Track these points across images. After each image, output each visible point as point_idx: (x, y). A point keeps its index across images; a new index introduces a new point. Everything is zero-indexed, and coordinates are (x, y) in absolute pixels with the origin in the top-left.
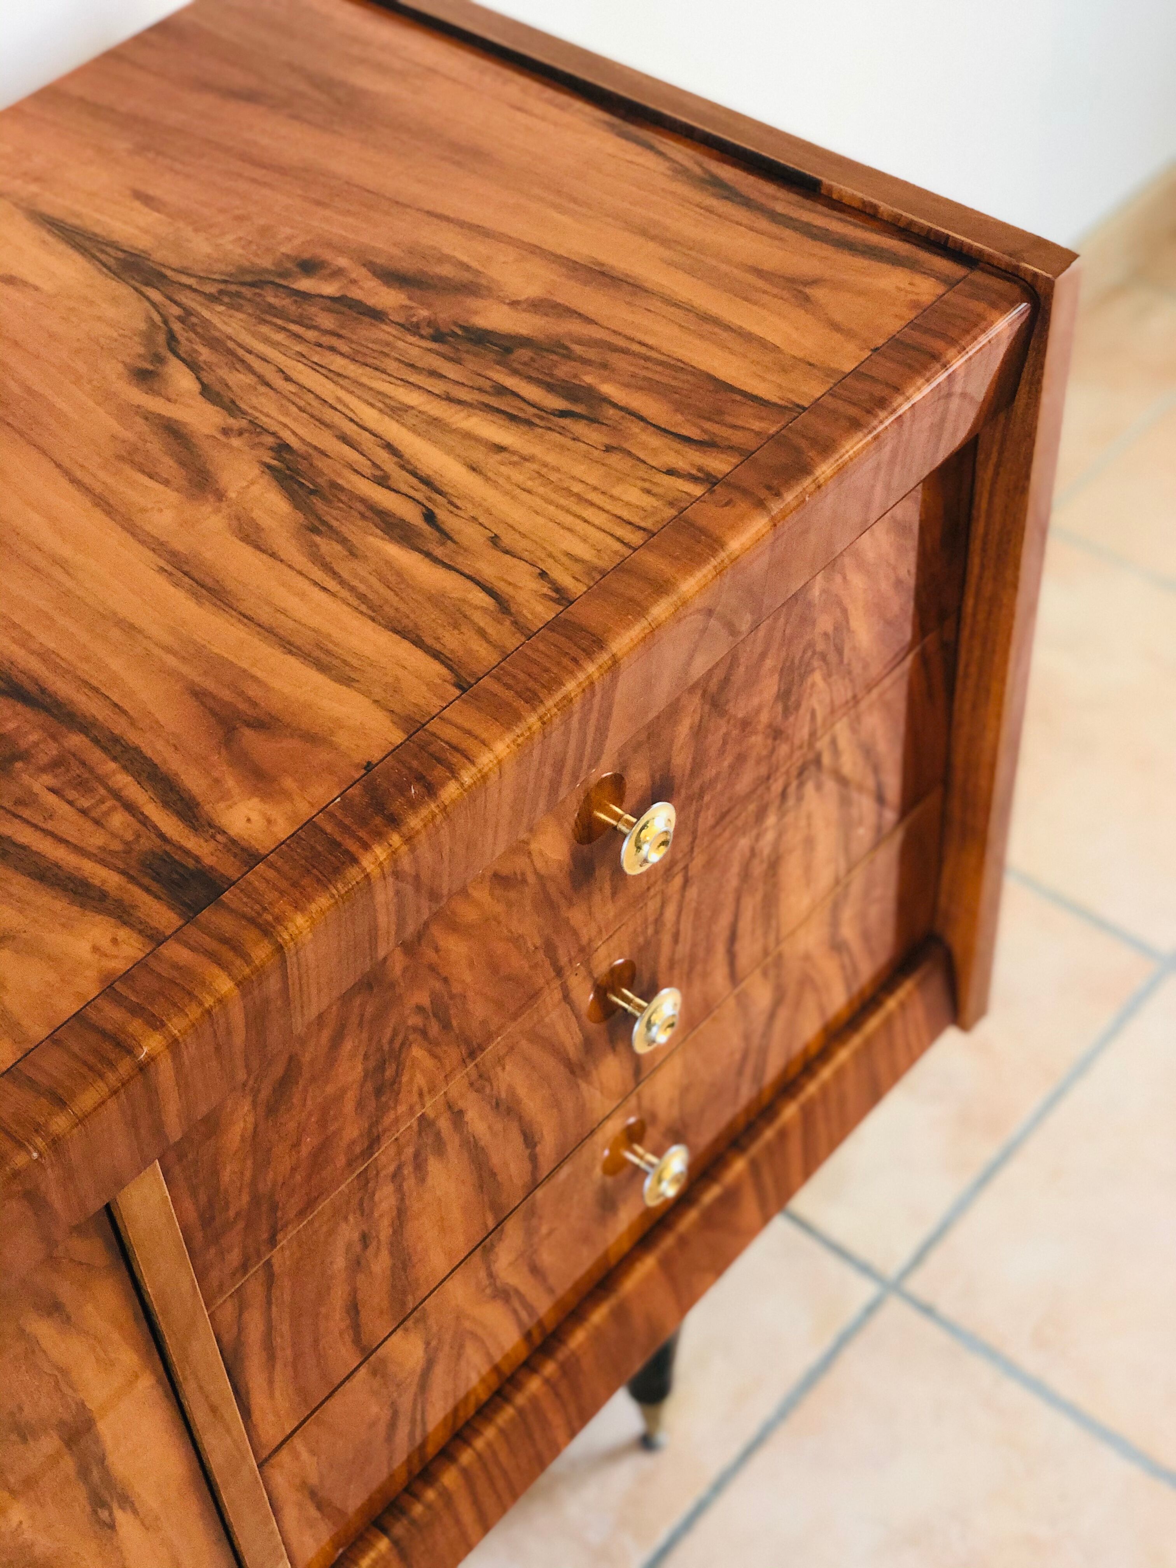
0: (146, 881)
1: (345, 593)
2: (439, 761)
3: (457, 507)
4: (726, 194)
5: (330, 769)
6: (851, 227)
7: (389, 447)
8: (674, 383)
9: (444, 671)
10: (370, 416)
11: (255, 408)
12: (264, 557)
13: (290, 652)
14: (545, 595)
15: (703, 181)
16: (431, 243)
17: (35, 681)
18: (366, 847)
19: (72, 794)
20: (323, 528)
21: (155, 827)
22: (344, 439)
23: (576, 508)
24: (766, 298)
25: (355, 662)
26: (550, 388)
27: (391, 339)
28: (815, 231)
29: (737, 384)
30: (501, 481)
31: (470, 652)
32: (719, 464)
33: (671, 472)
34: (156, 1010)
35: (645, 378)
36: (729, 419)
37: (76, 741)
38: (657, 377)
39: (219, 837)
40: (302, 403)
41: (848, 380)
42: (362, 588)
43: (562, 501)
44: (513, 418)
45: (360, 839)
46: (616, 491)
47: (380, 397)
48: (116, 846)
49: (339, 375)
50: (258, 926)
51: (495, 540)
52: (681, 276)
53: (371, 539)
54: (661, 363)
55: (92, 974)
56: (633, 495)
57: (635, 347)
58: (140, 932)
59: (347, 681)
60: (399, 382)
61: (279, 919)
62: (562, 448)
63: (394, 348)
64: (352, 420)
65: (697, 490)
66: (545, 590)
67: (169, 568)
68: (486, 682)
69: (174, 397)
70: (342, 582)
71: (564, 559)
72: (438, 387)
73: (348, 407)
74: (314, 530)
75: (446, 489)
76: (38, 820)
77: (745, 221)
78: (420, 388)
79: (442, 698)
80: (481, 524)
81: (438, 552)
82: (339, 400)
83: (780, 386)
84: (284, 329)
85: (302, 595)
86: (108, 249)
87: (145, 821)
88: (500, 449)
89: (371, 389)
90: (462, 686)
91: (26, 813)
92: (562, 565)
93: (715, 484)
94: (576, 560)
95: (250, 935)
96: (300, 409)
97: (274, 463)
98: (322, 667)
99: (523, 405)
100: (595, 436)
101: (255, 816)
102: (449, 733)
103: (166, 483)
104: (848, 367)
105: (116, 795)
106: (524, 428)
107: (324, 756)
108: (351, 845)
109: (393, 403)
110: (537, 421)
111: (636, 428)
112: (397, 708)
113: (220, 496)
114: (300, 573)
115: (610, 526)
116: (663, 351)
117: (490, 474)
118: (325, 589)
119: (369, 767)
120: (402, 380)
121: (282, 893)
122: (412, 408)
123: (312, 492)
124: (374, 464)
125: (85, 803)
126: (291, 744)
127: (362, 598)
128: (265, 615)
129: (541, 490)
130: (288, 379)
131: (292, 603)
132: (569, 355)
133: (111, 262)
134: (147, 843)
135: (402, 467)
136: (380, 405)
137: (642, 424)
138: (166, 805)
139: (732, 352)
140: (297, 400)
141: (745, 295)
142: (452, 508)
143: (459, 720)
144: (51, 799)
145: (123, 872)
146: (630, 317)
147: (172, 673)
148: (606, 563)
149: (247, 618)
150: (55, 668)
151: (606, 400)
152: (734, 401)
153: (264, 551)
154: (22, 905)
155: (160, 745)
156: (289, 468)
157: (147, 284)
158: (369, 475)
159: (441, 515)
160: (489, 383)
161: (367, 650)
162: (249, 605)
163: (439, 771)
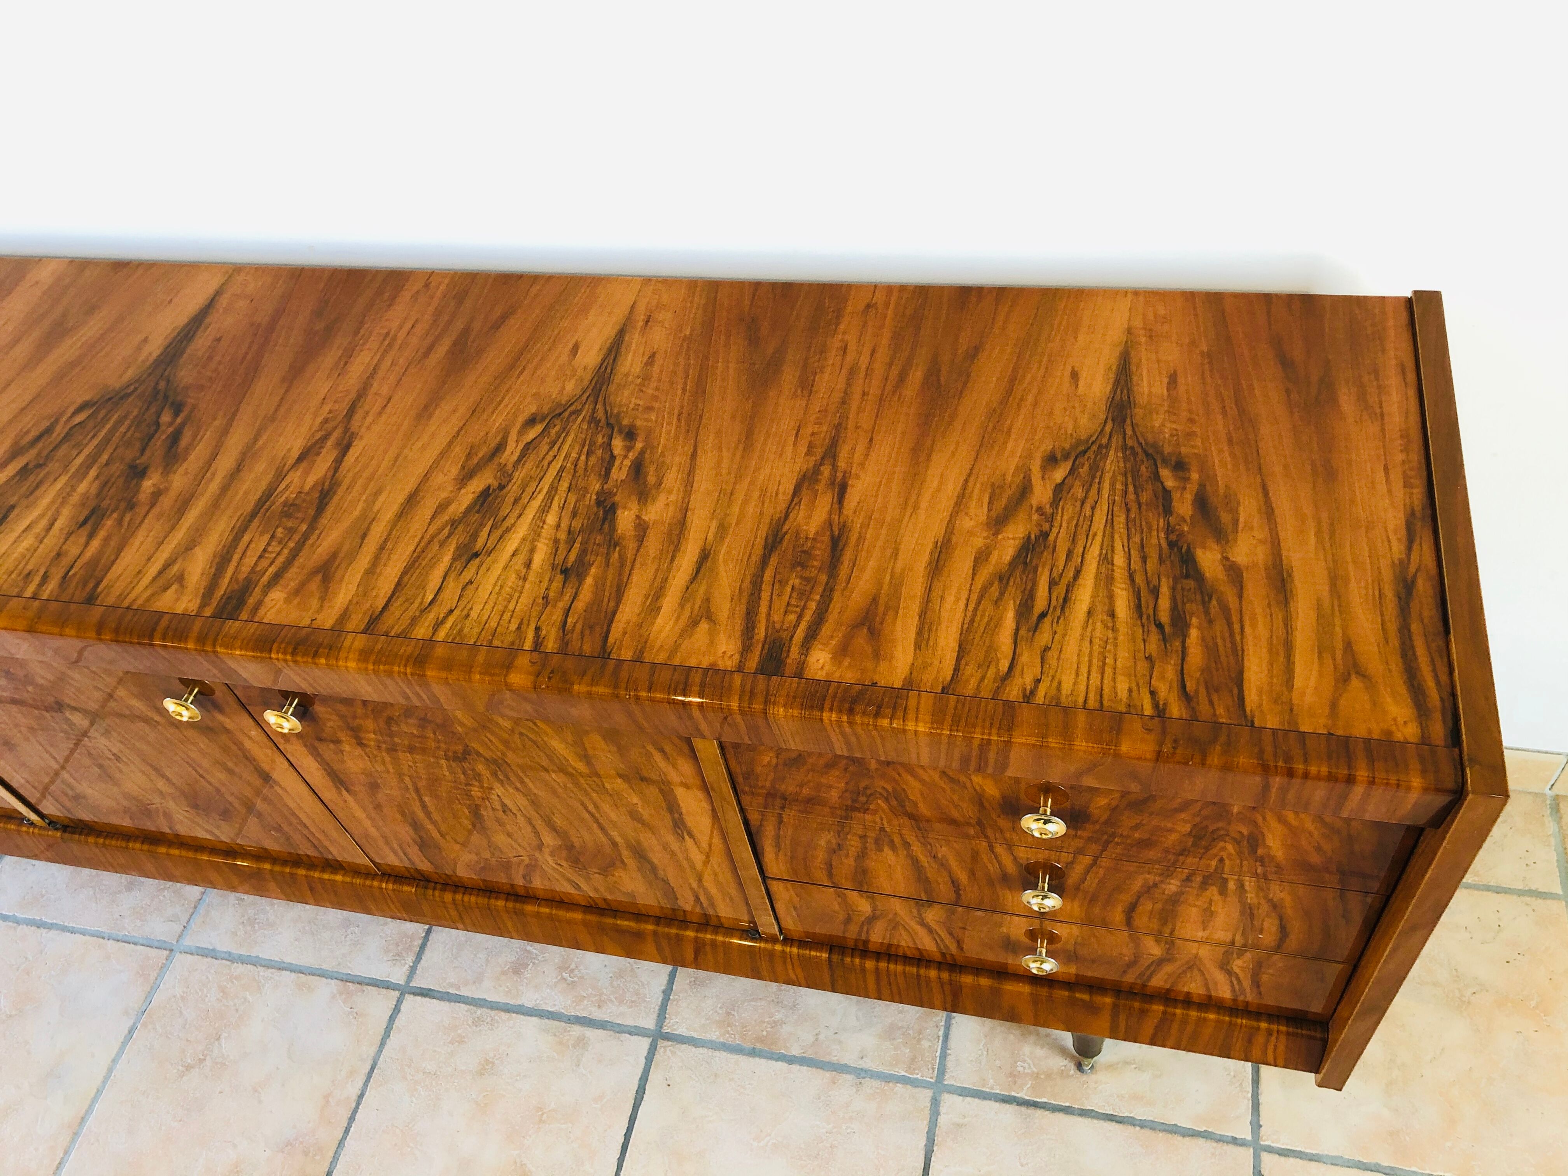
0: (767, 646)
1: (969, 614)
2: (894, 708)
3: (1058, 622)
4: (1403, 596)
5: (864, 671)
6: (1430, 668)
7: (1078, 573)
8: (1223, 658)
9: (949, 678)
10: (1094, 552)
11: (1063, 509)
12: (971, 571)
13: (920, 617)
14: (1025, 689)
15: (1405, 580)
16: (1241, 500)
17: (846, 543)
18: (831, 710)
19: (795, 595)
20: (1005, 582)
21: (795, 632)
22: (1069, 554)
23: (1094, 669)
24: (1329, 661)
25: (931, 643)
26: (1174, 608)
27: (1155, 527)
28: (1410, 653)
29: (1246, 685)
30: (1090, 629)
31: (968, 681)
32: (1176, 710)
33: (1153, 693)
34: (707, 690)
35: (1216, 644)
36: (1215, 697)
37: (823, 578)
38: (1221, 649)
39: (803, 657)
40: (1081, 523)
41: (1292, 734)
42: (978, 618)
43: (1095, 661)
44: (1139, 607)
45: (832, 705)
46: (1119, 678)
47: (1110, 548)
48: (778, 626)
49: (1112, 523)
50: (766, 698)
51: (1047, 649)
52: (1313, 615)
53: (1012, 602)
54: (1234, 643)
55: (712, 659)
56: (1123, 687)
57: (1237, 627)
58: (740, 661)
59: (918, 646)
60: (1126, 549)
61: (774, 703)
62: (1134, 639)
63: (1150, 532)
64: (1084, 548)
65: (1148, 710)
66: (1028, 688)
67: (939, 544)
68: (953, 698)
69: (1046, 477)
70: (975, 610)
71: (1055, 684)
72: (1136, 564)
73: (1093, 539)
74: (1001, 579)
75: (1067, 610)
76: (776, 592)
77: (1387, 618)
78: (1130, 559)
79: (931, 688)
80: (1053, 638)
81: (1022, 632)
82: (1095, 534)
83: (1260, 705)
84: (1126, 485)
85: (958, 599)
86: (1125, 391)
87: (796, 626)
88: (1112, 614)
89: (1113, 541)
90: (944, 691)
91: (777, 587)
92: (1051, 685)
93: (1159, 717)
94: (1059, 688)
95: (760, 698)
96: (1076, 526)
97: (1033, 537)
98: (920, 633)
99: (1151, 606)
100: (1154, 645)
101: (821, 661)
102: (912, 702)
103: (990, 510)
104: (1304, 728)
105: (804, 608)
106: (1136, 616)
107: (869, 665)
108: (827, 706)
109: (1109, 556)
110: (1145, 617)
111: (1174, 660)
112: (915, 674)
113: (996, 534)
114: (970, 590)
115: (1092, 689)
116: (1245, 640)
117: (1091, 621)
118: (967, 605)
119: (874, 684)
120: (1129, 549)
121: (788, 696)
122: (1113, 564)
123: (1025, 563)
124: (1061, 574)
125: (793, 602)
126: (869, 649)
127: (972, 621)
128: (935, 594)
129: (1096, 647)
130: (1093, 508)
131: (950, 599)
132: (1205, 604)
133: (1117, 398)
134: (785, 635)
135: (1068, 586)
136: (1104, 552)
137: (1180, 661)
138: (809, 628)
139: (1270, 670)
140: (1082, 519)
141: (1322, 649)
142: (1055, 621)
143: (922, 702)
144: (789, 589)
145: (766, 637)
146: (1259, 610)
147: (880, 584)
148: (1064, 701)
149: (929, 590)
150: (857, 544)
151: (1184, 637)
152: (1231, 691)
153: (974, 569)
154: (731, 616)
155: (839, 605)
156: (1033, 545)
157: (1113, 420)
158: (1052, 576)
159: (1047, 621)
160: (1156, 583)
161: (942, 642)
162: (938, 586)
163: (889, 712)
